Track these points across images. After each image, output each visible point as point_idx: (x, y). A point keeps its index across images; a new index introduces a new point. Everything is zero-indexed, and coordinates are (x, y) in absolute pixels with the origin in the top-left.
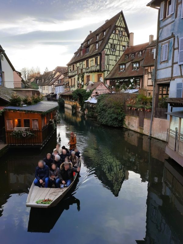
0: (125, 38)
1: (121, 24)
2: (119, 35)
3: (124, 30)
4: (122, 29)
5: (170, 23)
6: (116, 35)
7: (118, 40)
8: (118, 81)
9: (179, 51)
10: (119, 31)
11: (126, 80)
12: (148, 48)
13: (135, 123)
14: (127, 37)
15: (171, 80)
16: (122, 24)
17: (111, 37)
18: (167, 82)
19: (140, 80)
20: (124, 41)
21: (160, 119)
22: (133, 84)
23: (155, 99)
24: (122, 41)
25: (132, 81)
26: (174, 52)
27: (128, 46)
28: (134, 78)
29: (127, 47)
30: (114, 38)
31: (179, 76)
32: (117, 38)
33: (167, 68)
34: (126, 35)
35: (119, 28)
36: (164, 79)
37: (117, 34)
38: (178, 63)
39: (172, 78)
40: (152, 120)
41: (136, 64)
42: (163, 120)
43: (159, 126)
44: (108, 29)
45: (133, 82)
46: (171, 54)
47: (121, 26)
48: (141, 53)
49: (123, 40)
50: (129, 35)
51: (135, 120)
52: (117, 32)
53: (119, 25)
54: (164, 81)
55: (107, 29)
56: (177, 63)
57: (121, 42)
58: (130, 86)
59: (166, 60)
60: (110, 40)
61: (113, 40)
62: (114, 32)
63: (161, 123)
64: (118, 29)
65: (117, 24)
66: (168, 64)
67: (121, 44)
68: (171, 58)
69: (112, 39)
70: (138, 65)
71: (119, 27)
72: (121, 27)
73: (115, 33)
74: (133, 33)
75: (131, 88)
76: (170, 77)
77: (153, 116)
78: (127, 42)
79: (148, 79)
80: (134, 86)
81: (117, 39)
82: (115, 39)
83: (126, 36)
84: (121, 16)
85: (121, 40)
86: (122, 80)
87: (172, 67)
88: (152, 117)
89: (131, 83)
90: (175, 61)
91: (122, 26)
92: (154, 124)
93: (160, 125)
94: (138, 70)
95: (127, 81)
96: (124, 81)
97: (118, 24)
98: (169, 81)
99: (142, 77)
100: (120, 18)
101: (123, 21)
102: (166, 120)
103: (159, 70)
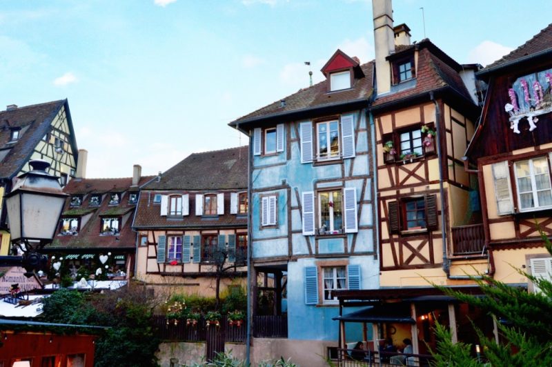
0: (68, 159)
1: (61, 125)
2: (57, 148)
3: (66, 140)
4: (62, 137)
5: (276, 165)
6: (50, 146)
7: (53, 158)
8: (61, 259)
9: (303, 212)
10: (56, 139)
11: (87, 256)
12: (143, 191)
13: (195, 357)
14: (72, 157)
15: (288, 261)
16: (63, 125)
17: (38, 148)
18: (280, 263)
19: (125, 260)
20: (66, 164)
21: (272, 340)
22: (107, 267)
23: (252, 298)
24: (60, 162)
25: (103, 259)
26: (290, 214)
27: (73, 177)
28: (110, 254)
29: (70, 178)
30: (44, 152)
31: (307, 255)
32: (50, 154)
33: (277, 238)
34: (70, 151)
35: (57, 134)
36: (273, 258)
37: (52, 144)
38: (303, 231)
39: (291, 258)
40: (251, 344)
41: (112, 221)
42: (279, 340)
43: (268, 354)
44: (27, 127)
45: (106, 263)
46: (284, 215)
47: (60, 129)
48: (116, 197)
49: (64, 160)
50: (75, 154)
51: (194, 352)
52: (52, 140)
53: (57, 126)
54: (272, 262)
55: (24, 126)
56: (300, 231)
57: (58, 163)
58: (99, 271)
59: (275, 224)
60: (35, 153)
61: (42, 155)
62: (44, 138)
63: (273, 347)
64: (54, 135)
65: (53, 124)
66: (278, 231)
67: (58, 168)
68: (284, 221)
69: (40, 152)
70: (115, 224)
71: (58, 130)
72: (61, 132)
73: (47, 141)
74: (87, 152)
75: (102, 278)
76: (285, 256)
77: (250, 336)
78: (71, 167)
79: (149, 258)
80: (111, 272)
81: (52, 156)
82: (46, 155)
83: (70, 154)
84: (63, 108)
85: (58, 159)
86: (76, 256)
87: (289, 237)
88: (248, 336)
89: (100, 265)
90: (294, 228)
91: (64, 130)
92: (254, 353)
93: (271, 352)
94: (118, 235)
95: (90, 259)
96: (79, 258)
97: (56, 123)
98: (285, 263)
99: (131, 253)
100: (60, 113)
101: (66, 121)
102: (285, 340)
103: (256, 240)
